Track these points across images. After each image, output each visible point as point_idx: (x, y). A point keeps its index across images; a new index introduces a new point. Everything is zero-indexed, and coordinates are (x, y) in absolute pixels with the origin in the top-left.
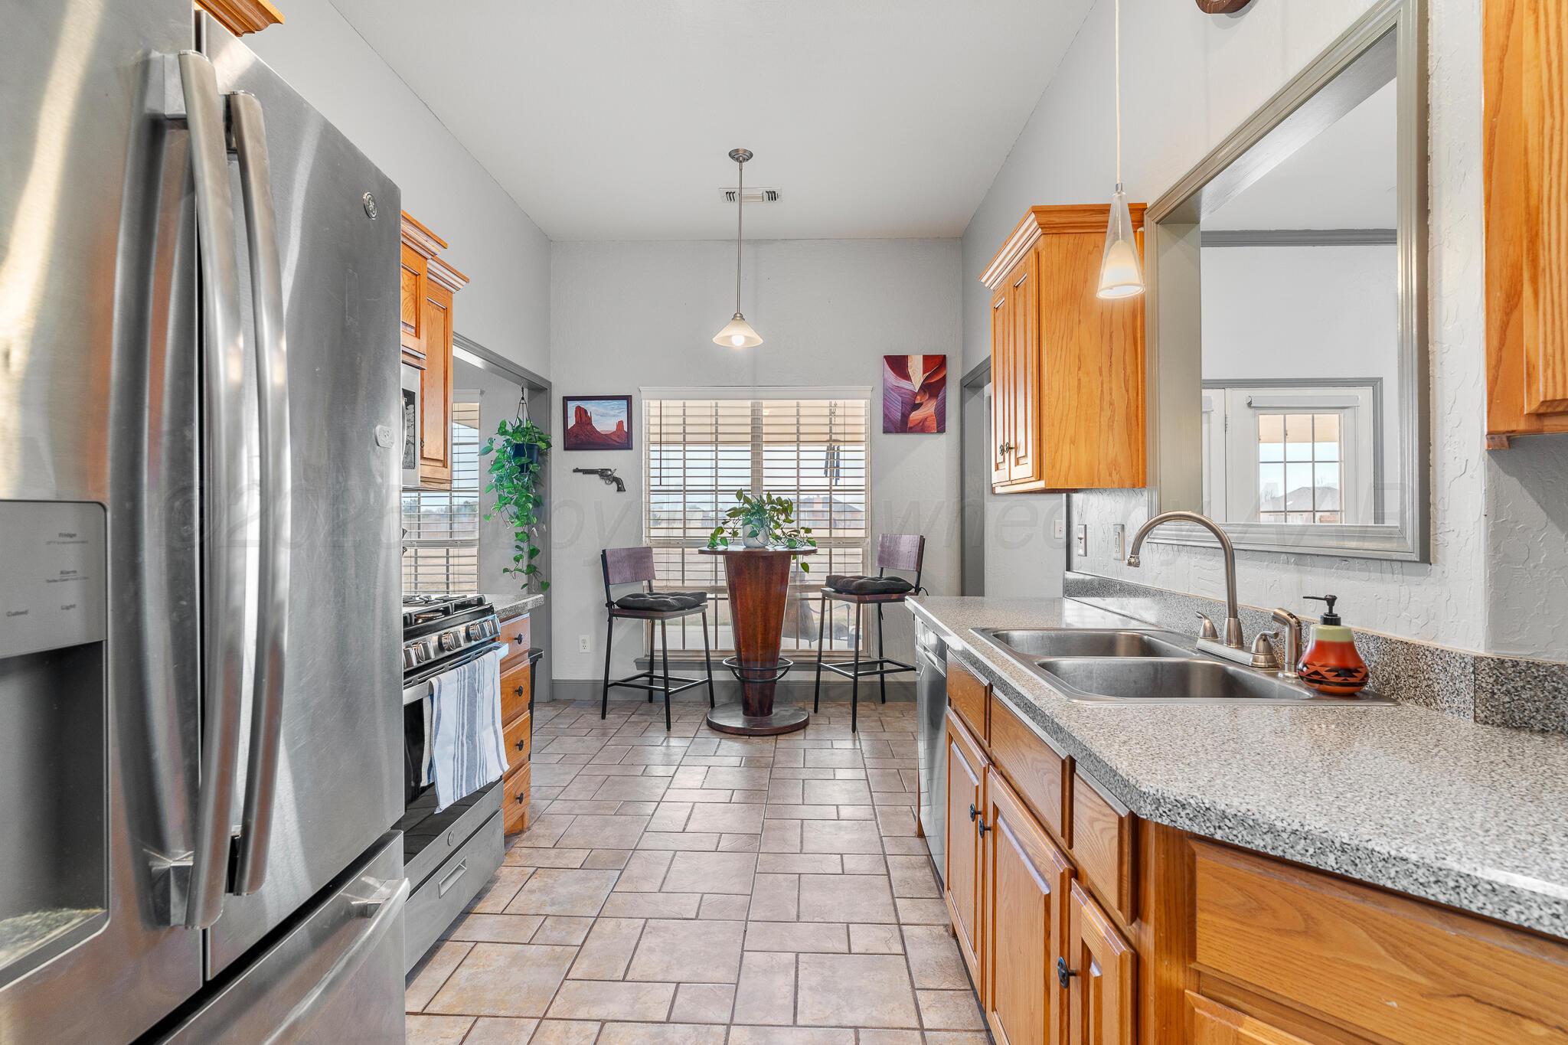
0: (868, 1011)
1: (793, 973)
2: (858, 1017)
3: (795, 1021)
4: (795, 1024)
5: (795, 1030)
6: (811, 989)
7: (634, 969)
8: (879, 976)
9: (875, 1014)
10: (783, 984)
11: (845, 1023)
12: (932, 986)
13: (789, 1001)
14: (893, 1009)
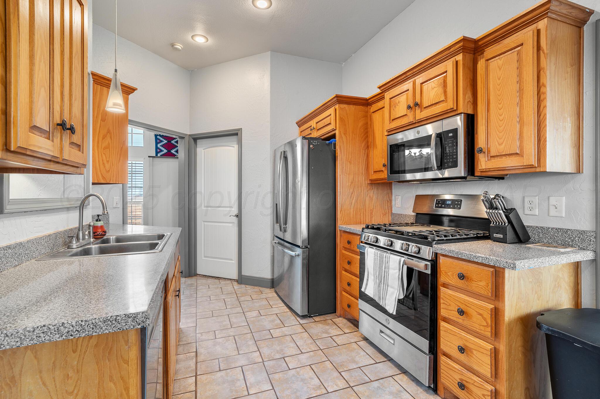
0: (216, 377)
1: (248, 385)
2: (219, 374)
3: (242, 368)
4: (242, 367)
5: (241, 365)
6: (239, 380)
7: (310, 370)
8: (211, 393)
9: (213, 377)
10: (251, 379)
11: (224, 371)
12: (187, 394)
13: (246, 373)
14: (206, 380)
